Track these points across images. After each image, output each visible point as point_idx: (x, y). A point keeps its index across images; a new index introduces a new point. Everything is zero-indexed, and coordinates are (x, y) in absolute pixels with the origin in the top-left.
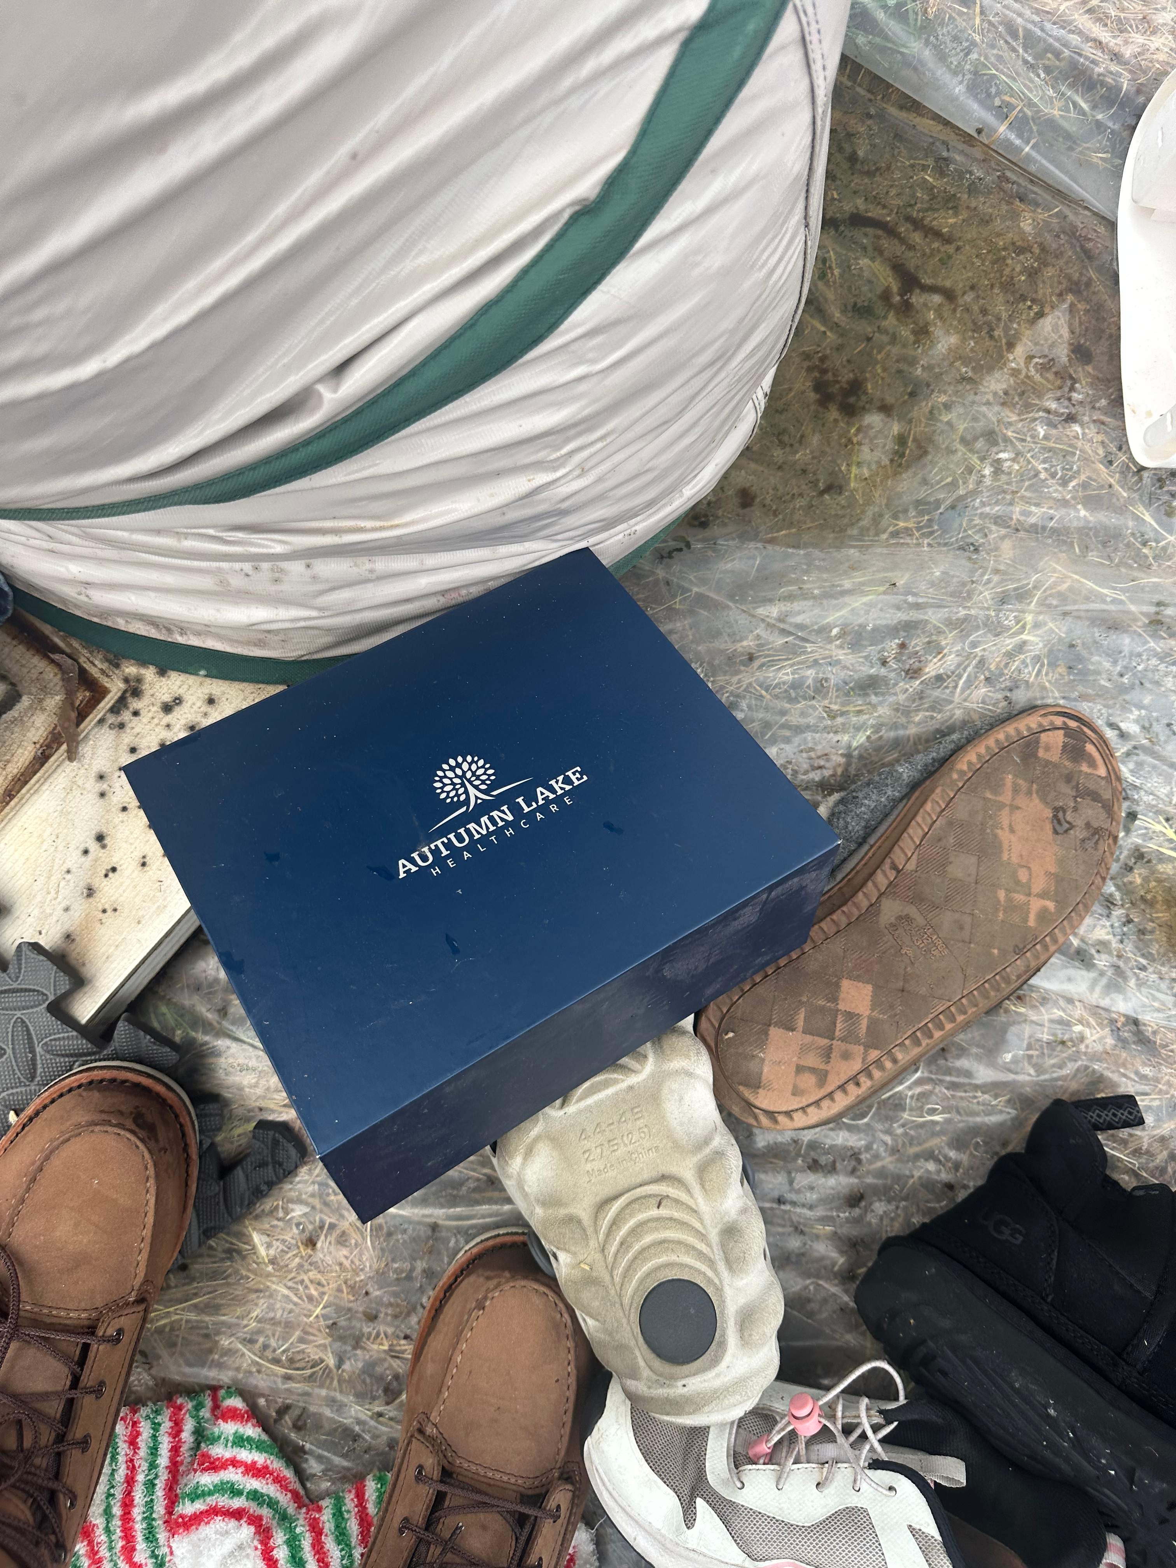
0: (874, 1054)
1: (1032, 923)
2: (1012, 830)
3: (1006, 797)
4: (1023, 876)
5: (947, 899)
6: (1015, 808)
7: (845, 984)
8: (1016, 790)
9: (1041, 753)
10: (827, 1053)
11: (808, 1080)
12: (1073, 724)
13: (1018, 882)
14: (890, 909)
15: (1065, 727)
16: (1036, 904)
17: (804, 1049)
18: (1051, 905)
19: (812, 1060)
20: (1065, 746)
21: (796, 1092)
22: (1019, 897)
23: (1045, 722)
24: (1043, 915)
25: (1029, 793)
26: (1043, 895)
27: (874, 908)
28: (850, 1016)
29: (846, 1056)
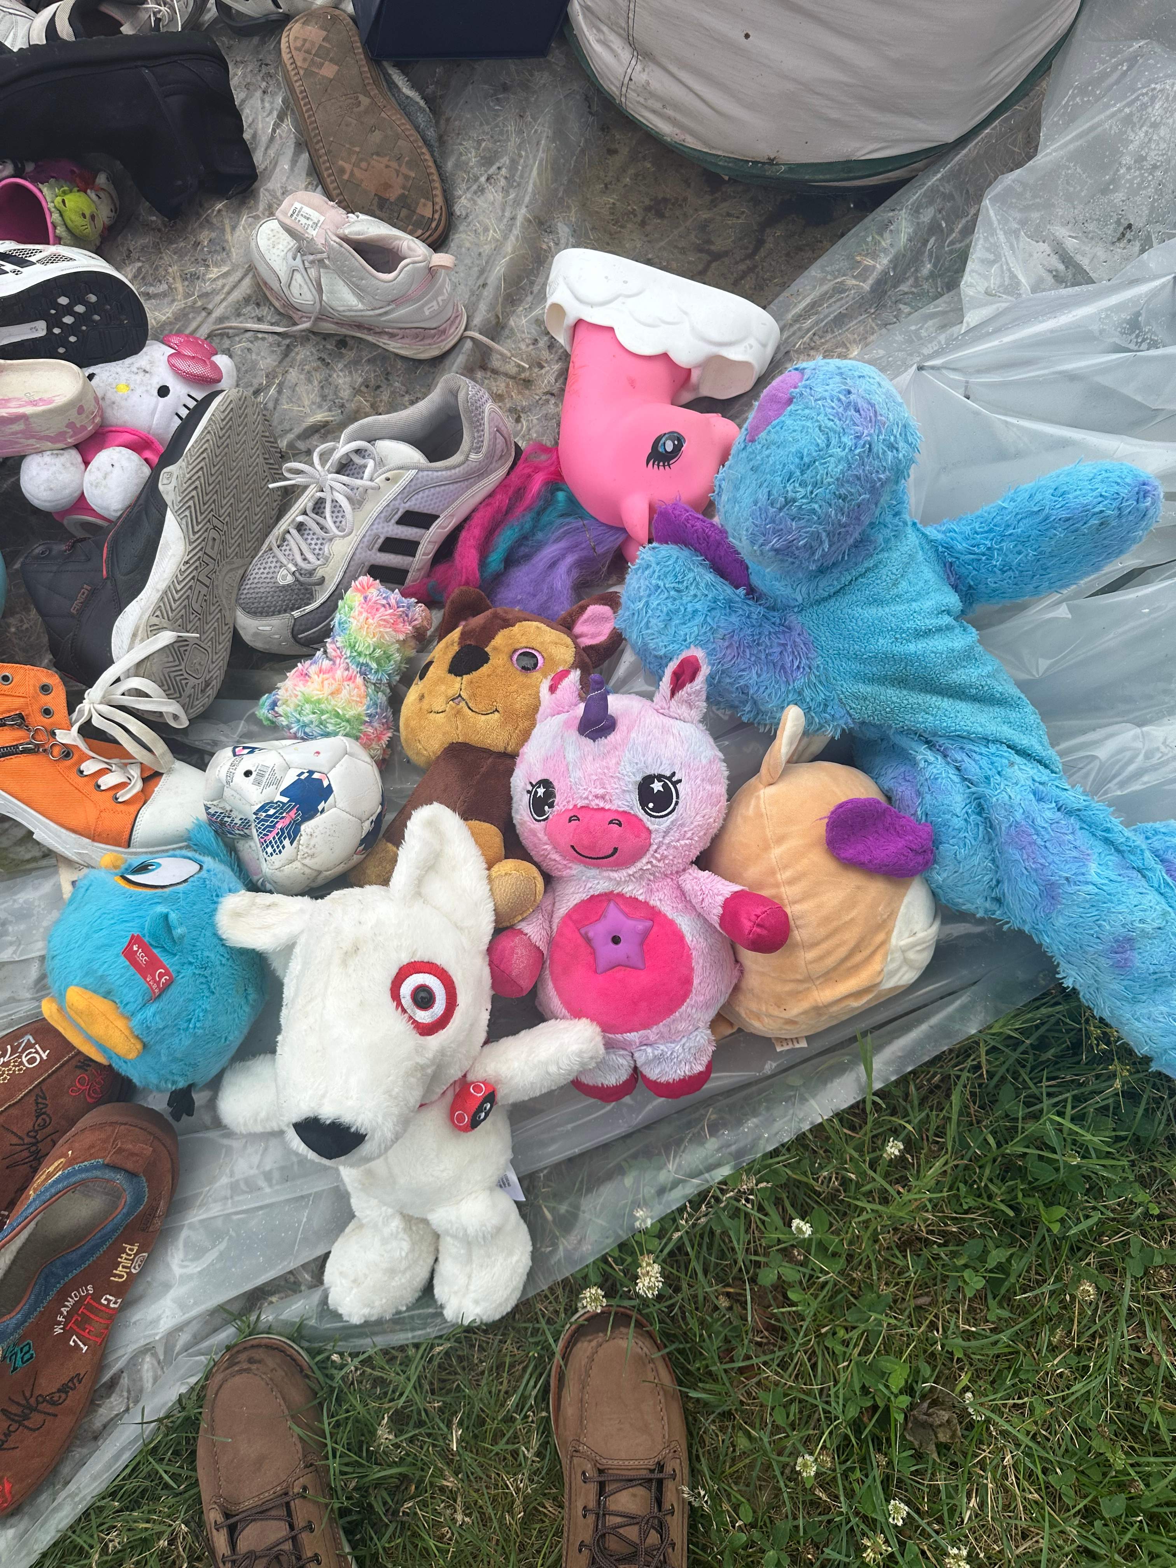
0: (302, 72)
1: (341, 163)
2: (387, 166)
3: (404, 170)
4: (364, 165)
5: (362, 123)
6: (398, 172)
7: (336, 68)
8: (406, 177)
9: (423, 200)
10: (308, 52)
11: (299, 44)
12: (434, 225)
13: (362, 160)
14: (365, 101)
15: (432, 219)
16: (348, 167)
17: (313, 43)
18: (346, 177)
19: (307, 45)
20: (423, 216)
21: (296, 38)
22: (354, 158)
23: (437, 207)
24: (342, 171)
25: (404, 188)
26: (352, 174)
27: (367, 94)
28: (322, 65)
29: (305, 60)
